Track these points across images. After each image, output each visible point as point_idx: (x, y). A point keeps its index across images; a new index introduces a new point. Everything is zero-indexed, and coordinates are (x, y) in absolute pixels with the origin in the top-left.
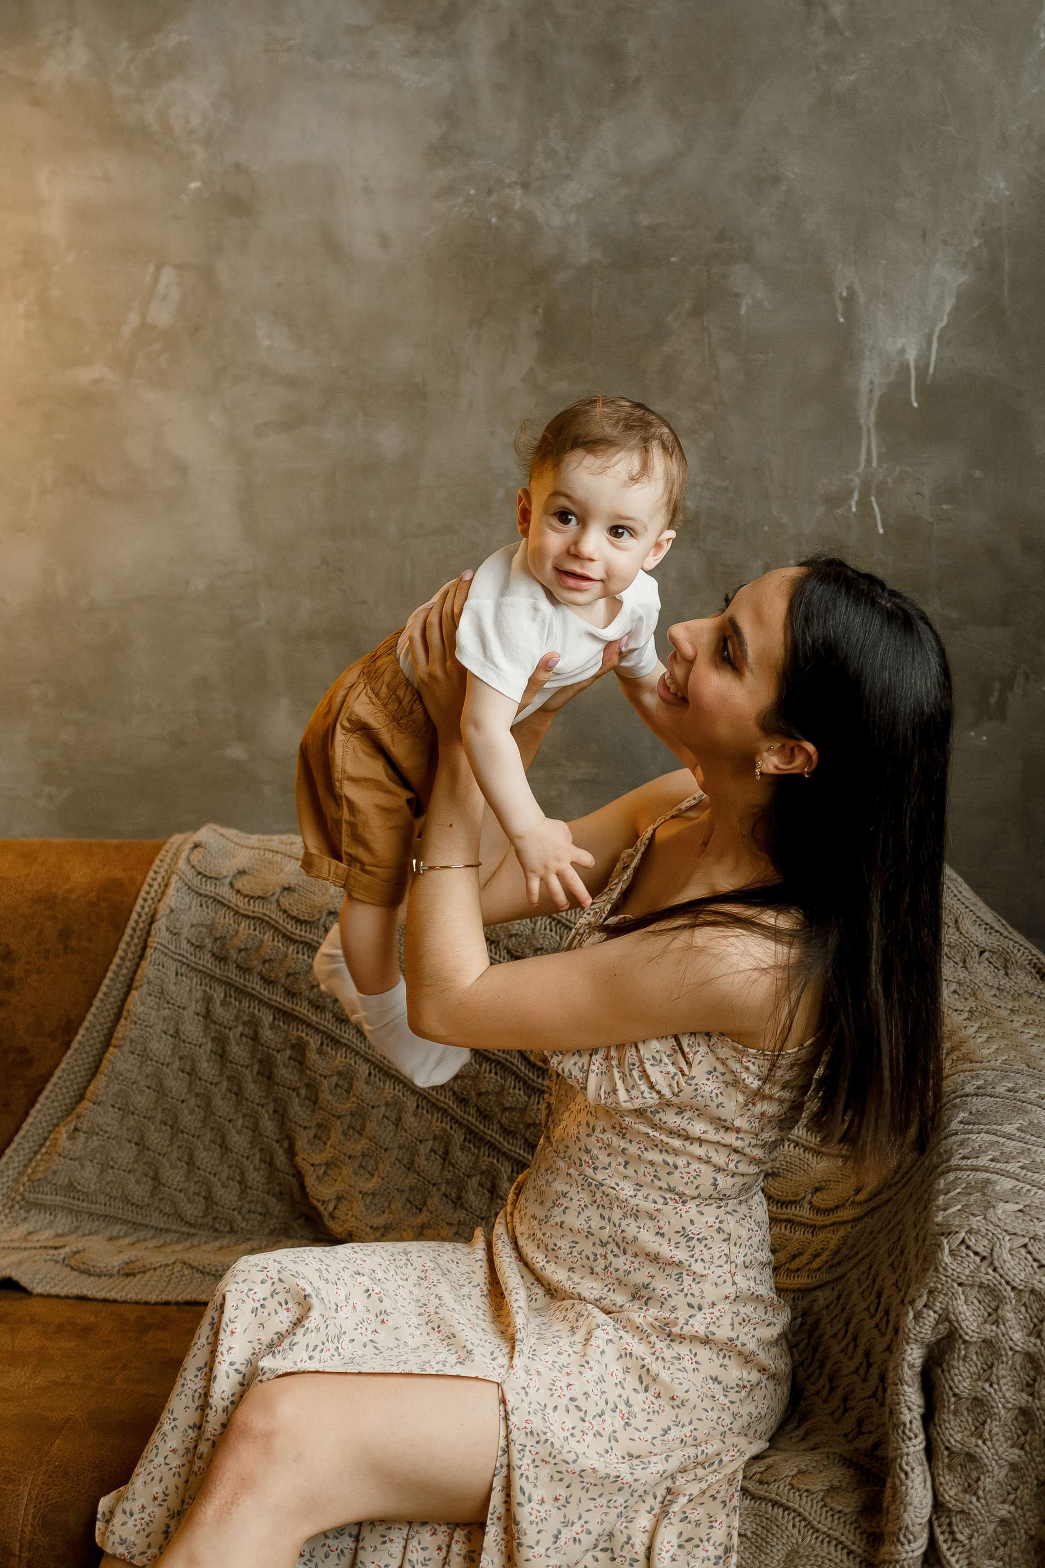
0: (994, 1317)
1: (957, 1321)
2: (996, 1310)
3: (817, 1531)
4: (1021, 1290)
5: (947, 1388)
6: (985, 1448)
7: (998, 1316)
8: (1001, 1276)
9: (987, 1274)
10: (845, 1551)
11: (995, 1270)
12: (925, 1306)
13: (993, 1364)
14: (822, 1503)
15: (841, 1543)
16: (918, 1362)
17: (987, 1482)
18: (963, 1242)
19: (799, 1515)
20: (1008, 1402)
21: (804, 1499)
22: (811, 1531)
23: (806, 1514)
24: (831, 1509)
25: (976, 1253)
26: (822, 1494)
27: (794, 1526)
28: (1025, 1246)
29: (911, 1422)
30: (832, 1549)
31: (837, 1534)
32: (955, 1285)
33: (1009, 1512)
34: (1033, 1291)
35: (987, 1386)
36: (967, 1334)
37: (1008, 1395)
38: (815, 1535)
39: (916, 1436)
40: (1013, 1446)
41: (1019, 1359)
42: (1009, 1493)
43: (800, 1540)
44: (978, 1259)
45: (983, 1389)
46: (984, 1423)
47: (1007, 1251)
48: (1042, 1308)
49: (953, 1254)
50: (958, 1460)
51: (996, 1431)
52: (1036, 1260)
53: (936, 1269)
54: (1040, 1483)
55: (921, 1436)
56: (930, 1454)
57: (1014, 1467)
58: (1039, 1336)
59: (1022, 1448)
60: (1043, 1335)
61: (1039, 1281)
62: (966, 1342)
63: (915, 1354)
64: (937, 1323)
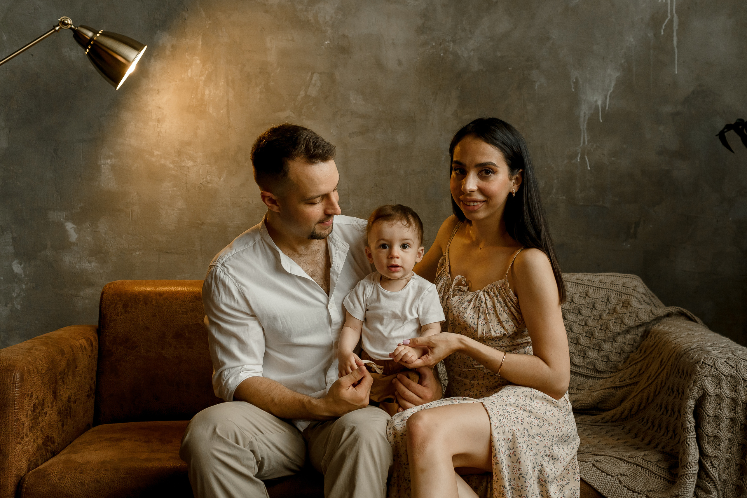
1: (706, 389)
2: (719, 384)
3: (656, 474)
4: (727, 376)
5: (705, 414)
6: (721, 433)
7: (720, 386)
8: (719, 371)
9: (715, 371)
10: (667, 481)
11: (717, 370)
12: (693, 386)
13: (720, 403)
14: (656, 465)
15: (665, 478)
16: (693, 406)
17: (722, 445)
18: (703, 363)
19: (648, 469)
20: (727, 416)
21: (649, 464)
22: (653, 475)
23: (651, 469)
24: (660, 467)
25: (709, 365)
26: (655, 462)
27: (646, 473)
28: (726, 361)
29: (690, 427)
30: (662, 481)
31: (663, 476)
32: (704, 377)
33: (729, 456)
34: (731, 376)
35: (719, 411)
36: (710, 393)
37: (726, 413)
38: (655, 476)
39: (692, 432)
40: (729, 433)
41: (729, 400)
42: (728, 450)
43: (649, 477)
44: (710, 367)
45: (718, 412)
46: (719, 425)
47: (720, 363)
48: (736, 382)
49: (700, 367)
50: (711, 439)
51: (724, 426)
52: (730, 366)
53: (695, 373)
54: (740, 445)
55: (694, 433)
56: (699, 439)
57: (730, 440)
58: (736, 391)
59: (732, 433)
60: (737, 391)
61: (733, 372)
62: (710, 396)
63: (691, 403)
64: (699, 391)
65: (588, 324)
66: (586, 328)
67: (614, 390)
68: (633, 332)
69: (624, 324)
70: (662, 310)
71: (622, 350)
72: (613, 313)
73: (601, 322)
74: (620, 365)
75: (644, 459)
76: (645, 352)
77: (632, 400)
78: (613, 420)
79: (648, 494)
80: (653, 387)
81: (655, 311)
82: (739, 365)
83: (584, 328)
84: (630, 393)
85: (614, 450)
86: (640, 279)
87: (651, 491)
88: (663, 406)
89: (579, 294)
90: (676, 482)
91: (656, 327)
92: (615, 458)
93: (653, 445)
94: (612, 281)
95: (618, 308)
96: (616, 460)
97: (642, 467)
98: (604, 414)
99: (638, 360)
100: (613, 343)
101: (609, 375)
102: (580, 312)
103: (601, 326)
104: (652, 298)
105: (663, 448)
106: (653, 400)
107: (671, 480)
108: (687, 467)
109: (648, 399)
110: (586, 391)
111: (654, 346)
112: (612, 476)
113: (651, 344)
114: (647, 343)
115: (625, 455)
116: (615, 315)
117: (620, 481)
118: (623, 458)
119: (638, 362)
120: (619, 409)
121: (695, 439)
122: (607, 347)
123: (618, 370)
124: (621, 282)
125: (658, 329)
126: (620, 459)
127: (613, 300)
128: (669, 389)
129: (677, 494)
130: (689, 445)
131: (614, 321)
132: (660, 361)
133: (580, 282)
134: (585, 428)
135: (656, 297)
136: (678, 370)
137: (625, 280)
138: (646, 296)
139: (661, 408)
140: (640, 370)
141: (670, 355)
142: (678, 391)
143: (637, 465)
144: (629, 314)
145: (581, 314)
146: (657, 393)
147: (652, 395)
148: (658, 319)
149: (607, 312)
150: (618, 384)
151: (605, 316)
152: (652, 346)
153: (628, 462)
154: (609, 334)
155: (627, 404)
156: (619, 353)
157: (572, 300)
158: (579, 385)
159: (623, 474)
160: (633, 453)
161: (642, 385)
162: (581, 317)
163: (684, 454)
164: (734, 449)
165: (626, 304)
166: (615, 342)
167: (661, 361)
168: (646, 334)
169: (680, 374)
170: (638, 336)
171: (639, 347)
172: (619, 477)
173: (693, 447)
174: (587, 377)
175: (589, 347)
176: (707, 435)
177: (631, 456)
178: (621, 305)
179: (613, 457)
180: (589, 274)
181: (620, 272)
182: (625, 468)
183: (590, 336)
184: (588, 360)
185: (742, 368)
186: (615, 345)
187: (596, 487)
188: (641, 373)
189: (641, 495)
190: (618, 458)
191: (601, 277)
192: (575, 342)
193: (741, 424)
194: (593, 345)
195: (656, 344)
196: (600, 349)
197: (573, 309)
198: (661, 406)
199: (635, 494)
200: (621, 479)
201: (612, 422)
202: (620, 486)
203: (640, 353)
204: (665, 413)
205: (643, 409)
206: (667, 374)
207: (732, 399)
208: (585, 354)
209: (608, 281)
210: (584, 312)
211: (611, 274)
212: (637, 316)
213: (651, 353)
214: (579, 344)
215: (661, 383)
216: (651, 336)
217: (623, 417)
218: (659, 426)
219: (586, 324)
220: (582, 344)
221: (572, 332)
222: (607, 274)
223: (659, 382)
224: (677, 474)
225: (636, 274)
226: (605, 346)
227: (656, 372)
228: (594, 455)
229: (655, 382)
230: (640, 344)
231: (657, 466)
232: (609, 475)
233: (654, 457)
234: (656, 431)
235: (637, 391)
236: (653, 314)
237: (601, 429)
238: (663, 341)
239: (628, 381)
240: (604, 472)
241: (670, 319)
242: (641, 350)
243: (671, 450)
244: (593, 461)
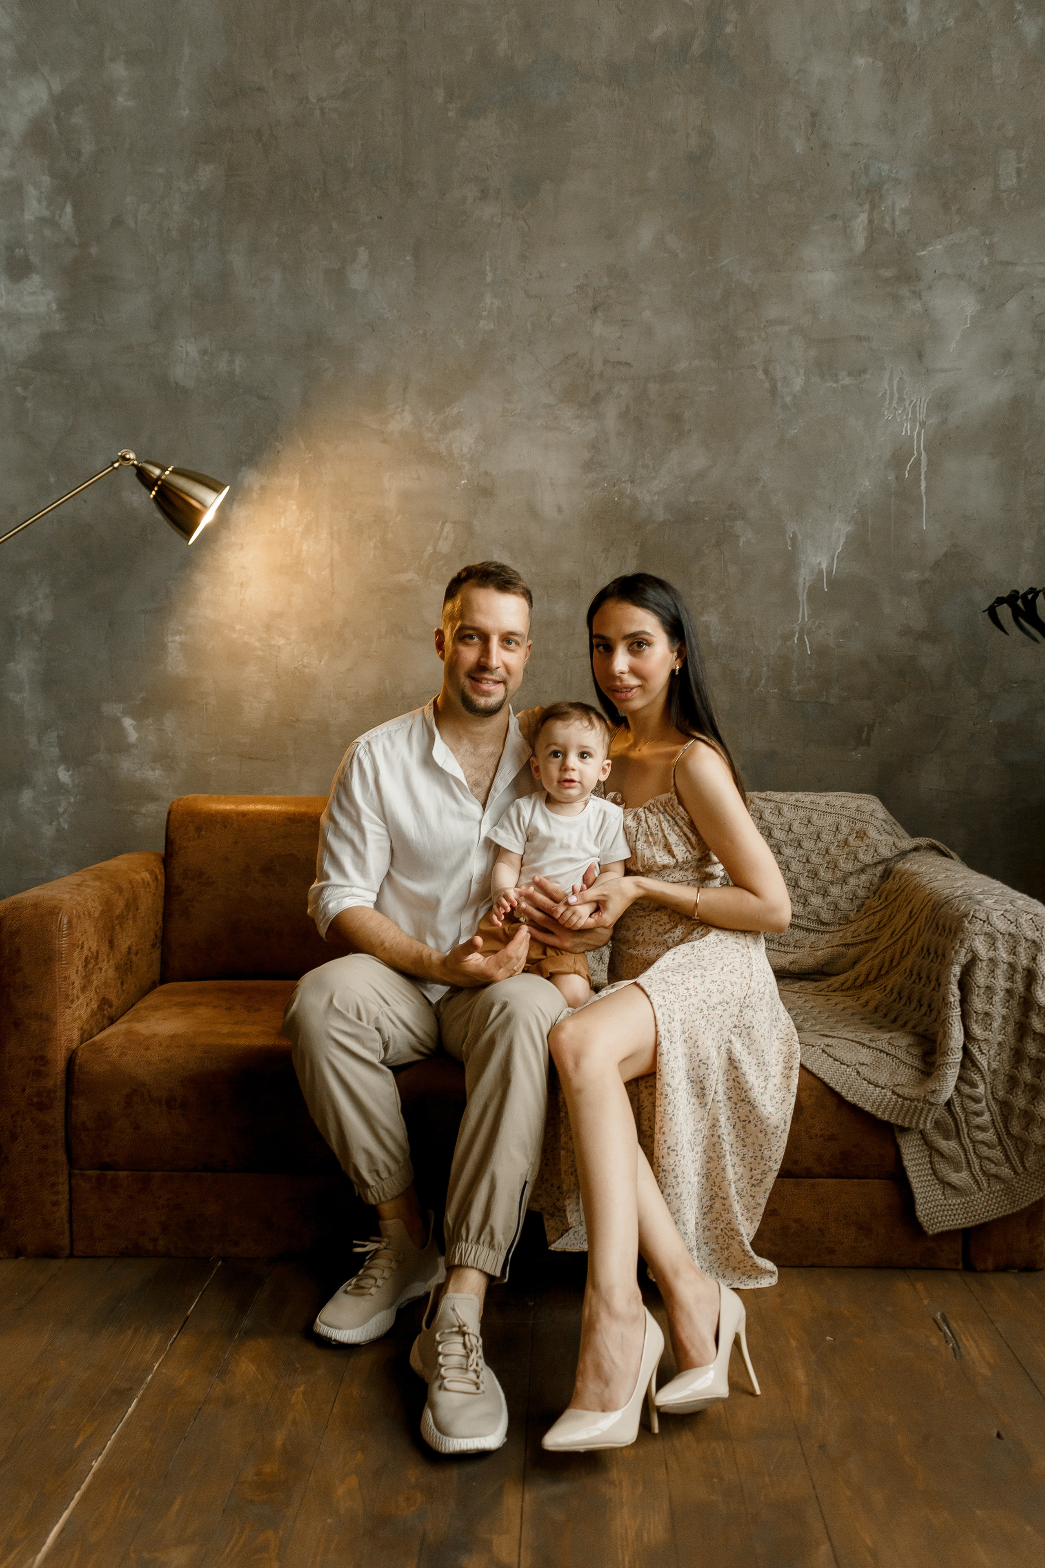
0: (993, 946)
1: (977, 951)
2: (993, 944)
3: (906, 1063)
4: (1004, 934)
5: (974, 984)
6: (994, 1009)
8: (995, 928)
9: (988, 927)
10: (920, 1072)
11: (991, 926)
12: (960, 947)
13: (994, 970)
15: (918, 1068)
16: (958, 974)
18: (973, 916)
19: (895, 1057)
20: (1002, 987)
21: (898, 1050)
22: (903, 1064)
23: (900, 1056)
24: (911, 1054)
25: (981, 920)
26: (906, 1047)
27: (893, 1061)
28: (1002, 915)
30: (914, 1071)
31: (916, 1065)
32: (974, 935)
33: (1003, 1039)
34: (1010, 934)
35: (992, 980)
36: (982, 956)
37: (1002, 983)
38: (905, 1066)
39: (957, 1008)
40: (1003, 1008)
41: (1005, 966)
42: (1002, 1030)
43: (897, 1067)
44: (982, 922)
46: (992, 998)
47: (995, 917)
48: (1015, 941)
49: (969, 923)
50: (981, 1017)
51: (997, 1000)
52: (1009, 920)
53: (963, 931)
54: (1016, 1023)
55: (959, 1009)
56: (965, 1017)
57: (1004, 1017)
58: (1014, 954)
59: (1008, 1008)
60: (1017, 953)
61: (1012, 929)
62: (981, 960)
63: (957, 970)
64: (967, 954)
65: (810, 860)
66: (808, 867)
67: (844, 949)
68: (869, 871)
69: (858, 861)
70: (907, 843)
71: (854, 895)
72: (844, 847)
73: (828, 858)
74: (852, 915)
75: (890, 1044)
76: (886, 898)
77: (870, 962)
78: (843, 987)
79: (895, 1089)
80: (899, 946)
81: (899, 844)
82: (1020, 920)
83: (805, 866)
84: (866, 952)
85: (849, 1029)
86: (878, 800)
87: (898, 1085)
88: (915, 972)
89: (799, 821)
90: (933, 1073)
91: (899, 865)
92: (852, 1041)
93: (900, 1022)
94: (843, 804)
95: (851, 839)
96: (853, 1043)
97: (888, 1054)
98: (833, 980)
99: (876, 910)
100: (844, 885)
101: (837, 928)
102: (800, 845)
103: (828, 863)
104: (893, 826)
105: (914, 1027)
106: (899, 963)
107: (926, 1070)
108: (948, 1054)
109: (892, 961)
110: (807, 949)
111: (899, 891)
112: (848, 1066)
113: (895, 887)
114: (888, 886)
115: (865, 1038)
116: (847, 849)
117: (858, 1072)
118: (863, 1041)
119: (877, 911)
120: (852, 974)
121: (959, 1018)
122: (834, 890)
123: (848, 921)
124: (854, 805)
125: (905, 868)
126: (858, 1042)
127: (844, 828)
128: (922, 949)
129: (934, 1089)
130: (951, 1024)
131: (845, 856)
132: (908, 912)
133: (800, 804)
134: (807, 998)
135: (898, 824)
136: (937, 925)
137: (859, 802)
138: (886, 823)
139: (912, 975)
140: (879, 923)
141: (924, 904)
142: (936, 953)
143: (881, 1051)
144: (865, 848)
145: (801, 847)
146: (904, 954)
147: (897, 956)
148: (903, 854)
149: (836, 844)
150: (849, 940)
151: (833, 850)
152: (897, 890)
153: (869, 1047)
154: (839, 874)
155: (862, 968)
156: (851, 899)
157: (790, 829)
158: (797, 941)
159: (861, 1062)
160: (876, 1034)
161: (883, 942)
162: (801, 852)
163: (945, 1037)
164: (1009, 1029)
165: (861, 835)
166: (846, 884)
167: (911, 912)
168: (887, 874)
169: (939, 931)
170: (876, 877)
171: (877, 891)
172: (857, 1066)
173: (957, 1028)
174: (808, 930)
175: (812, 891)
176: (975, 1012)
177: (872, 1039)
178: (855, 835)
179: (849, 1040)
180: (812, 793)
181: (852, 792)
182: (865, 1055)
183: (813, 876)
184: (809, 909)
185: (1024, 923)
186: (846, 888)
187: (827, 1080)
188: (880, 927)
189: (885, 1091)
190: (856, 1042)
191: (827, 798)
192: (793, 884)
193: (1020, 997)
194: (817, 888)
195: (902, 888)
196: (825, 894)
197: (791, 841)
198: (911, 971)
199: (877, 1089)
200: (860, 1070)
201: (842, 990)
202: (859, 1078)
203: (880, 899)
204: (917, 981)
205: (884, 974)
206: (919, 930)
207: (1010, 964)
208: (806, 901)
209: (838, 803)
210: (805, 844)
211: (840, 793)
212: (876, 851)
213: (895, 899)
214: (798, 887)
215: (911, 941)
216: (894, 878)
217: (856, 984)
218: (909, 998)
219: (808, 860)
220: (802, 886)
221: (789, 870)
222: (836, 793)
223: (908, 940)
224: (934, 1063)
225: (873, 795)
226: (832, 890)
227: (904, 926)
228: (824, 1035)
229: (902, 939)
230: (879, 888)
231: (908, 1052)
232: (844, 1064)
233: (903, 1041)
234: (905, 1005)
235: (876, 950)
236: (896, 847)
237: (828, 1000)
238: (913, 884)
239: (864, 937)
240: (837, 1061)
241: (918, 854)
242: (880, 896)
243: (925, 1030)
244: (823, 1044)
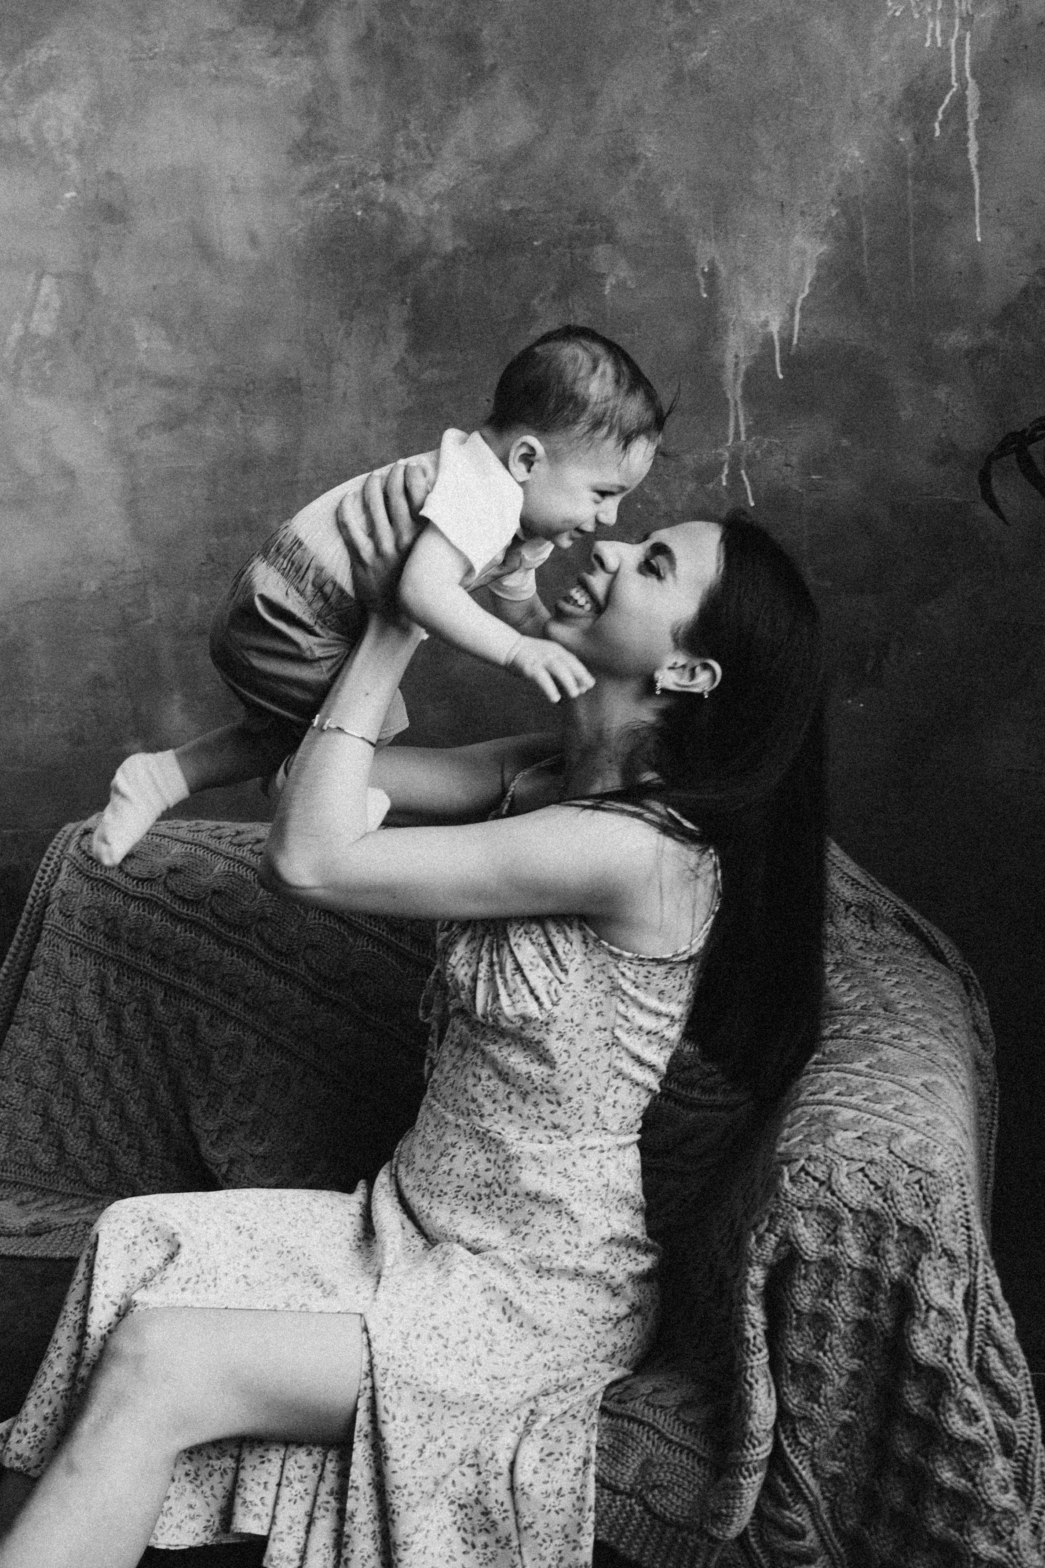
0: (832, 1237)
1: (798, 1243)
2: (834, 1230)
3: (670, 1441)
4: (858, 1212)
5: (789, 1305)
6: (826, 1359)
7: (836, 1236)
8: (839, 1199)
9: (825, 1197)
10: (696, 1459)
11: (833, 1193)
12: (767, 1230)
13: (832, 1281)
14: (675, 1417)
15: (692, 1451)
16: (761, 1282)
17: (828, 1390)
18: (802, 1168)
20: (848, 1316)
21: (658, 1414)
22: (664, 1442)
23: (660, 1427)
24: (684, 1422)
25: (815, 1179)
28: (862, 1170)
29: (755, 1338)
30: (684, 1457)
32: (795, 1209)
33: (850, 1417)
34: (870, 1212)
35: (827, 1302)
36: (806, 1254)
37: (847, 1309)
38: (668, 1446)
39: (760, 1351)
41: (857, 1275)
42: (850, 1400)
44: (816, 1184)
45: (824, 1305)
46: (824, 1336)
47: (845, 1175)
48: (877, 1228)
49: (792, 1181)
51: (837, 1342)
52: (872, 1182)
53: (777, 1196)
54: (880, 1389)
55: (765, 1355)
56: (777, 1361)
58: (875, 1253)
60: (880, 1252)
61: (876, 1202)
62: (806, 1261)
63: (757, 1275)
64: (778, 1245)
82: (893, 1184)
90: (719, 1480)
108: (743, 1445)
121: (765, 1368)
130: (750, 1385)
163: (739, 1408)
164: (866, 1399)
173: (762, 1390)
176: (790, 1361)
185: (902, 1191)
189: (632, 1502)
207: (865, 1272)
224: (727, 1458)
